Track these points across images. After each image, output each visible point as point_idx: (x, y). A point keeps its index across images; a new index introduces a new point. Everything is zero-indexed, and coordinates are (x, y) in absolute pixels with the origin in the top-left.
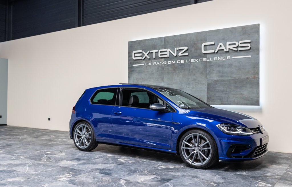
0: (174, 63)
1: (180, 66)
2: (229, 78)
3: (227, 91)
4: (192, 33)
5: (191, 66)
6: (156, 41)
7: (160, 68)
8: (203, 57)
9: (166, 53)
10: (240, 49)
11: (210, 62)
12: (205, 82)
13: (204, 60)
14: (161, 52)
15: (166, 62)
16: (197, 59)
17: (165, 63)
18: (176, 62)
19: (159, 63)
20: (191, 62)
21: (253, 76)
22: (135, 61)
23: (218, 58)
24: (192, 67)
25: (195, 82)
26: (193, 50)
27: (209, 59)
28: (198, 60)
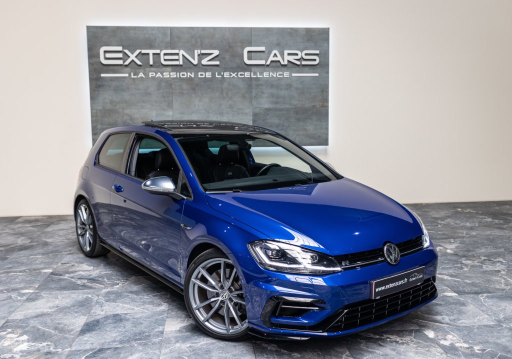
0: (193, 76)
1: (205, 82)
2: (288, 106)
3: (283, 126)
4: (226, 28)
5: (225, 83)
6: (154, 32)
7: (163, 84)
8: (245, 70)
9: (176, 57)
10: (304, 63)
11: (257, 79)
12: (249, 111)
13: (247, 74)
14: (165, 54)
15: (176, 74)
16: (236, 73)
17: (174, 75)
18: (196, 75)
19: (162, 74)
20: (225, 76)
21: (320, 104)
22: (105, 68)
23: (269, 74)
24: (225, 85)
25: (233, 111)
26: (227, 56)
27: (255, 74)
28: (237, 75)
